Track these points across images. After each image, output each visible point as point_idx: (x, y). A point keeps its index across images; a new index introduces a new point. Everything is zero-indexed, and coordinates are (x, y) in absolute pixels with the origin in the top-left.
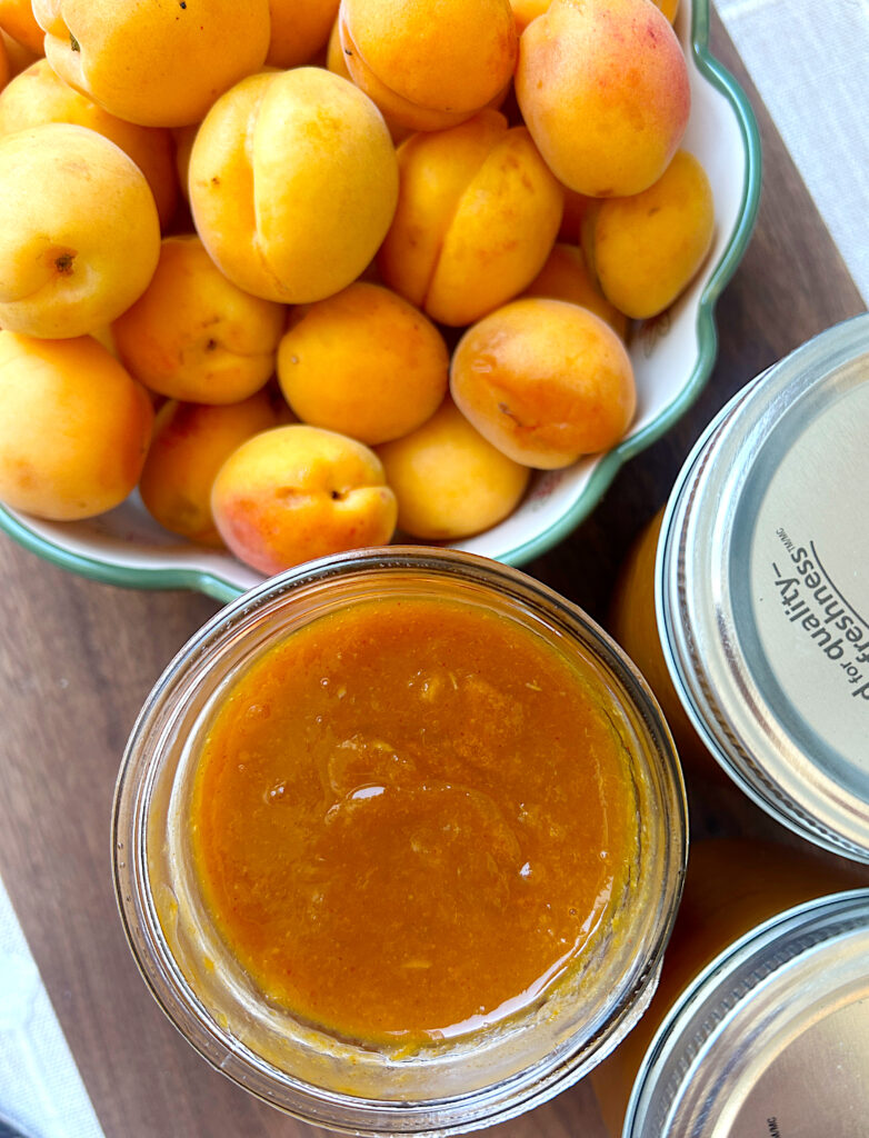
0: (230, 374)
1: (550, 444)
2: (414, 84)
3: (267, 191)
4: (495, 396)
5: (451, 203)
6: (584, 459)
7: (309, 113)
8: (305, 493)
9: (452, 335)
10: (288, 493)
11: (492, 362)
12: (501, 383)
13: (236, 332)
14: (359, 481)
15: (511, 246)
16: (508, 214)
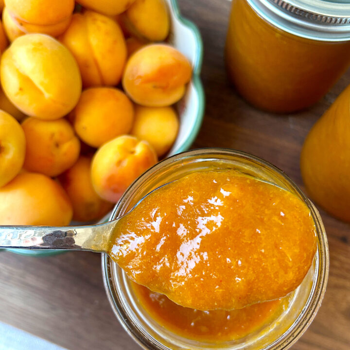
0: (70, 149)
1: (175, 88)
2: (52, 15)
3: (37, 78)
4: (149, 86)
5: (88, 45)
6: (187, 86)
7: (31, 47)
8: (124, 158)
9: (119, 86)
10: (119, 163)
11: (140, 77)
12: (148, 80)
13: (61, 134)
14: (135, 144)
15: (115, 42)
16: (107, 33)
